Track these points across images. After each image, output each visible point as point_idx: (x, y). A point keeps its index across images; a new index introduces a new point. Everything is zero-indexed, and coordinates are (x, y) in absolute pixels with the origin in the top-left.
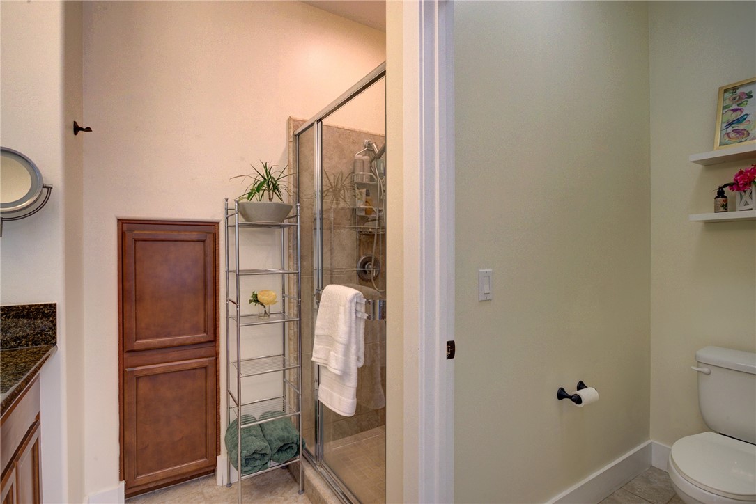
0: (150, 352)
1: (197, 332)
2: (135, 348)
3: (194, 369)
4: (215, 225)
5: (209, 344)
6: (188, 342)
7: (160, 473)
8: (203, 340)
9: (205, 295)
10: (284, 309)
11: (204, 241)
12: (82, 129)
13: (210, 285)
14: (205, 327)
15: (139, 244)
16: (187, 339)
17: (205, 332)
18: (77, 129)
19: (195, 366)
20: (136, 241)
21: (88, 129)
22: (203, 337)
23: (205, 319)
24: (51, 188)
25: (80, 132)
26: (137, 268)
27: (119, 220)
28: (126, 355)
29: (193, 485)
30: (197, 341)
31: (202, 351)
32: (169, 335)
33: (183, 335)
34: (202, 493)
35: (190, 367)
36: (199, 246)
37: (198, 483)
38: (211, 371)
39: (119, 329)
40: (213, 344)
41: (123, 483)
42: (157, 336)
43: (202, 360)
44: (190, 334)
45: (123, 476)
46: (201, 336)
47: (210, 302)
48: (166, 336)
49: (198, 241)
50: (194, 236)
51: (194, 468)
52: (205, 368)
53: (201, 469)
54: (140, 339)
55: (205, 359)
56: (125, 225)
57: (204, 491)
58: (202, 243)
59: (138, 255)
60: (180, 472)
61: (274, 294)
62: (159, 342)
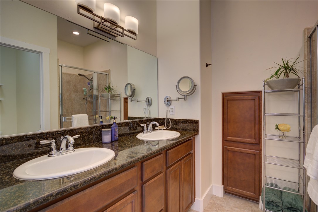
0: (233, 142)
1: (251, 138)
2: (228, 140)
3: (249, 154)
4: (260, 92)
5: (257, 145)
6: (247, 142)
7: (236, 190)
8: (254, 142)
9: (255, 123)
10: (300, 136)
11: (254, 100)
12: (208, 65)
13: (257, 119)
14: (255, 137)
15: (229, 101)
16: (247, 140)
17: (255, 139)
18: (207, 65)
19: (250, 152)
20: (228, 100)
21: (210, 65)
22: (254, 141)
23: (255, 133)
24: (196, 86)
25: (208, 66)
26: (228, 111)
27: (222, 93)
28: (225, 141)
29: (249, 202)
30: (251, 142)
31: (254, 147)
32: (239, 137)
33: (245, 138)
34: (252, 207)
35: (247, 152)
36: (252, 102)
37: (252, 203)
38: (257, 157)
39: (222, 132)
40: (259, 145)
41: (223, 186)
42: (235, 137)
43: (253, 151)
44: (248, 139)
45: (223, 184)
46: (253, 140)
47: (257, 126)
48: (238, 137)
49: (252, 100)
50: (250, 97)
51: (249, 195)
52: (255, 155)
53: (252, 197)
54: (229, 137)
55: (255, 151)
56: (224, 95)
57: (253, 207)
58: (253, 101)
59: (228, 106)
60: (243, 193)
61: (289, 126)
62: (236, 139)
